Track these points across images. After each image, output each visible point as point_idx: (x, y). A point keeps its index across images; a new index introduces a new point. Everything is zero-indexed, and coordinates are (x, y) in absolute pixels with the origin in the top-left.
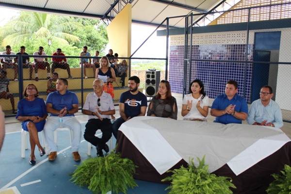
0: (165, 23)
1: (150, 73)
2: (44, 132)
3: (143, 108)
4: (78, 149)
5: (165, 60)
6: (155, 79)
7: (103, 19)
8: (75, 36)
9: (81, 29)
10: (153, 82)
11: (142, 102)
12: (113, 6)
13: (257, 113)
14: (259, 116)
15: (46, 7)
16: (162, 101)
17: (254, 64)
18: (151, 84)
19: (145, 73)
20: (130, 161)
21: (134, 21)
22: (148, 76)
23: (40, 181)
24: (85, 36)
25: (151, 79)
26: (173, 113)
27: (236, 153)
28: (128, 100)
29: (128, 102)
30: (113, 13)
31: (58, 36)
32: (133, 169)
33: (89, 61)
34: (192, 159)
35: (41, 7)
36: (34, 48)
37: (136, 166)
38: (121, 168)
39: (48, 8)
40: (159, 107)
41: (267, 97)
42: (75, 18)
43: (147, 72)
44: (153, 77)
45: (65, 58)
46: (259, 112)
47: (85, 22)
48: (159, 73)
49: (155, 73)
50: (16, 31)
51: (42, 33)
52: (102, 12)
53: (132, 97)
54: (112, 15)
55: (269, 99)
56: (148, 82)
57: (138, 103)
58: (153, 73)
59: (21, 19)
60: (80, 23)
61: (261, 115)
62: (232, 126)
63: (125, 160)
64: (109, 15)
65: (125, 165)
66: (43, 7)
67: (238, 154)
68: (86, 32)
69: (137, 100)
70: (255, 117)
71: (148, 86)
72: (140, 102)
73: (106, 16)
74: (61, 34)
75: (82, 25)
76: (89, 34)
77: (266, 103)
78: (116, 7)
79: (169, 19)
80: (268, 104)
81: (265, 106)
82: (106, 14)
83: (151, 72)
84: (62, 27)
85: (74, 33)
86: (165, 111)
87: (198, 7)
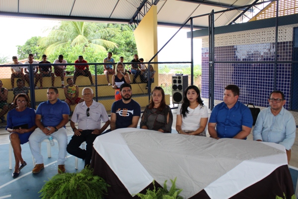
0: (189, 23)
1: (176, 78)
2: (29, 144)
3: (135, 118)
4: (64, 162)
5: (190, 64)
6: (182, 84)
7: (131, 23)
8: (112, 43)
9: (118, 35)
10: (180, 87)
11: (134, 111)
12: (139, 9)
13: (265, 123)
14: (267, 127)
15: (72, 15)
16: (154, 111)
17: (293, 64)
18: (178, 90)
19: (171, 78)
20: (102, 179)
21: (159, 23)
22: (175, 81)
23: (10, 196)
24: (123, 41)
25: (177, 84)
26: (167, 124)
27: (215, 177)
28: (119, 109)
29: (119, 112)
30: (139, 17)
31: (96, 43)
32: (104, 188)
33: (113, 68)
34: (166, 181)
35: (67, 15)
36: (69, 56)
37: (109, 185)
38: (87, 186)
39: (74, 15)
40: (151, 117)
41: (279, 104)
42: (113, 24)
43: (173, 77)
44: (180, 82)
45: (87, 65)
46: (266, 122)
47: (124, 27)
48: (186, 78)
49: (182, 78)
50: (58, 40)
51: (79, 40)
52: (129, 16)
53: (123, 106)
54: (139, 19)
55: (281, 107)
56: (174, 87)
57: (130, 113)
58: (179, 78)
59: (61, 28)
60: (118, 29)
61: (269, 126)
62: (222, 141)
63: (96, 178)
64: (136, 19)
65: (95, 183)
66: (69, 15)
67: (216, 179)
68: (124, 38)
69: (128, 110)
70: (263, 128)
71: (175, 92)
72: (132, 112)
73: (133, 21)
74: (99, 40)
75: (121, 31)
76: (128, 39)
77: (277, 112)
78: (142, 10)
79: (193, 19)
80: (279, 112)
81: (275, 115)
82: (134, 18)
83: (178, 76)
84: (99, 34)
85: (113, 39)
86: (156, 121)
87: (235, 4)
